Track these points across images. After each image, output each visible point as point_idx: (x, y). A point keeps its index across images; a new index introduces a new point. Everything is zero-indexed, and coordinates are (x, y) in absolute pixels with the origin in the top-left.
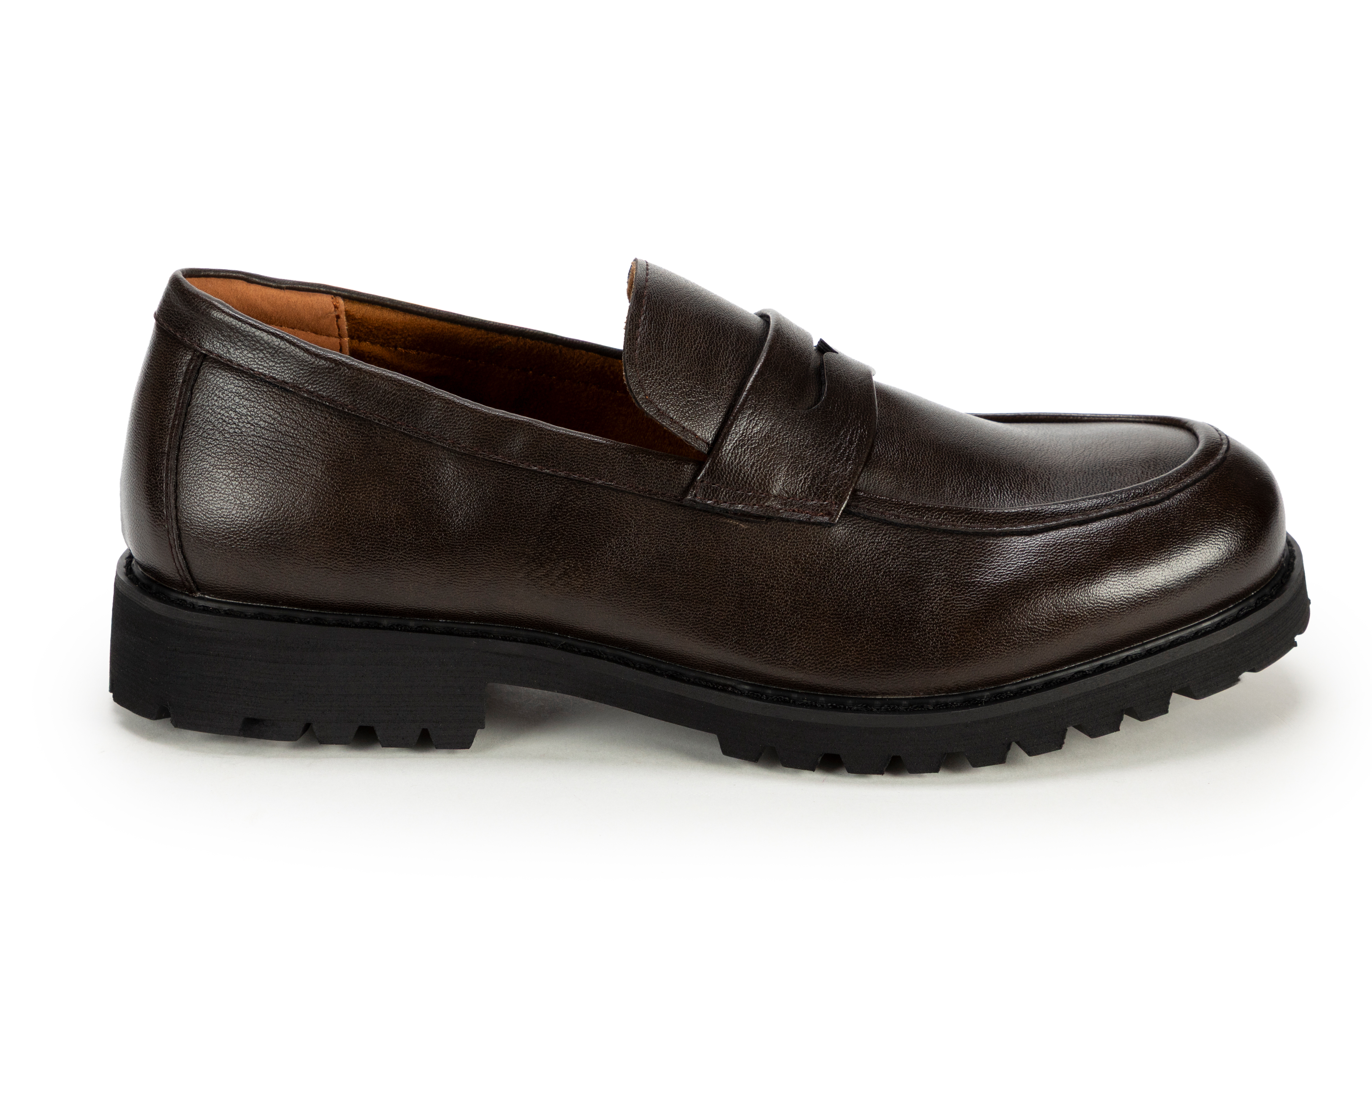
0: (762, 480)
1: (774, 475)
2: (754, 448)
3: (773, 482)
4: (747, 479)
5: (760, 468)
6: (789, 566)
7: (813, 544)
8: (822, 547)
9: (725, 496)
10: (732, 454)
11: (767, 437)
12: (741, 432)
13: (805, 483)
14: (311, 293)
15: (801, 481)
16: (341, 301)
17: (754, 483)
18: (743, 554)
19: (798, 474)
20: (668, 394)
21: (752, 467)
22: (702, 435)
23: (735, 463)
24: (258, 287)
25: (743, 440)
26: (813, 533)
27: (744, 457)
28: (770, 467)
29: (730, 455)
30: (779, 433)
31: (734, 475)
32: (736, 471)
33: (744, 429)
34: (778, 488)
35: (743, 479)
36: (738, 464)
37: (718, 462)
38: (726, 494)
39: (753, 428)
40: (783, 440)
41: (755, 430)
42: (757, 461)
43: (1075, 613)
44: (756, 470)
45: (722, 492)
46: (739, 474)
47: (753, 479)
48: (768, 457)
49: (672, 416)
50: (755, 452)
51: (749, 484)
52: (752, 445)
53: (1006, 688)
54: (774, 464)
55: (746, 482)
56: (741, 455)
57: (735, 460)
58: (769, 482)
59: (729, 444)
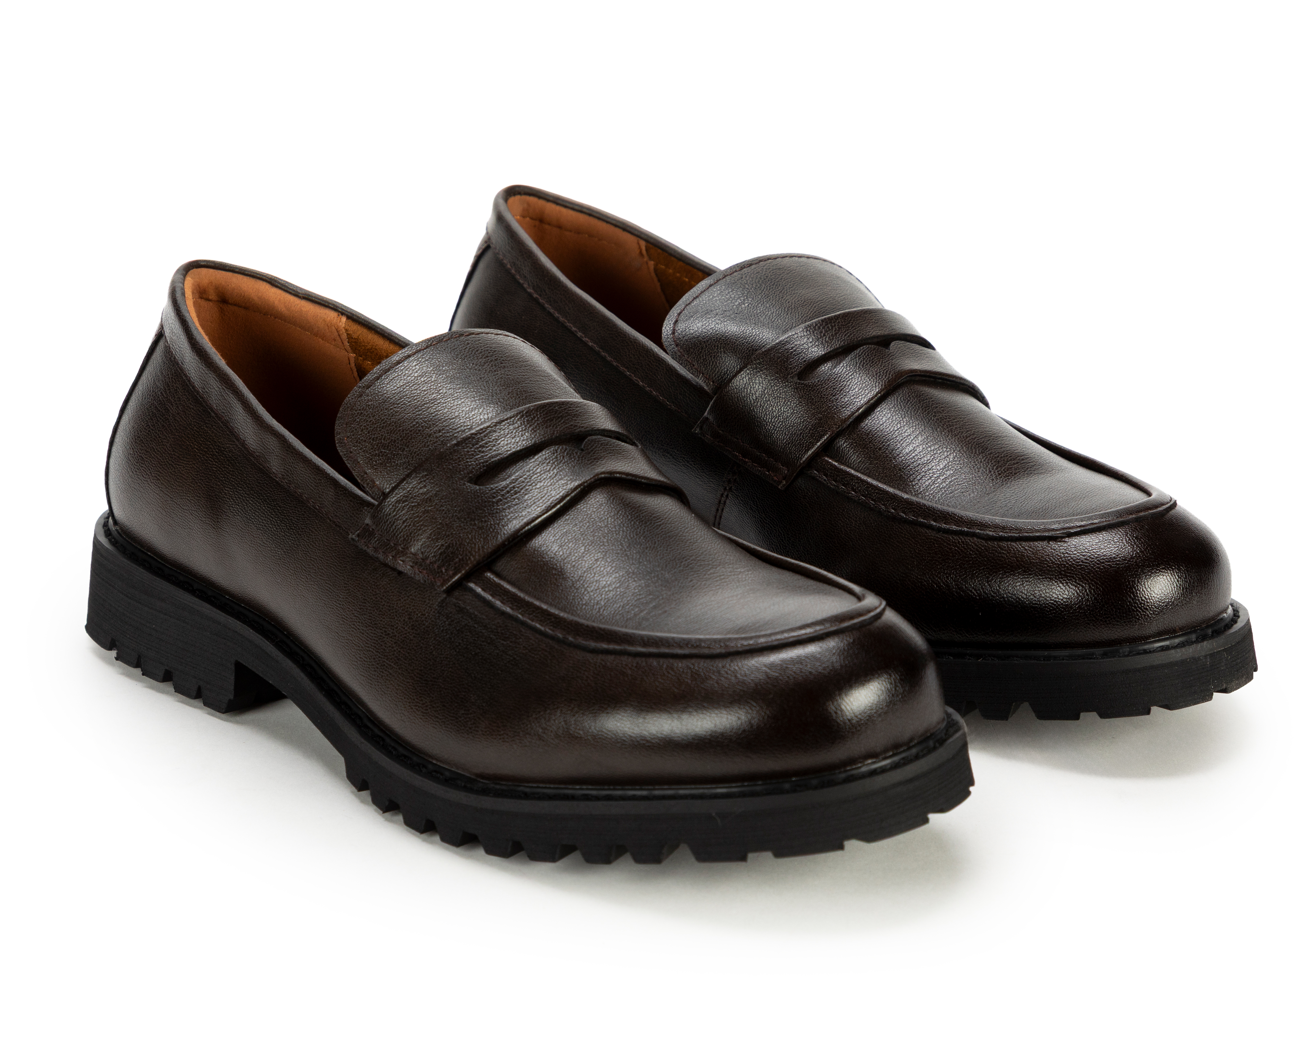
0: (407, 536)
1: (418, 535)
2: (413, 506)
3: (414, 540)
4: (397, 532)
5: (410, 525)
6: (404, 620)
7: (426, 605)
8: (431, 610)
9: (376, 542)
10: (393, 506)
11: (430, 500)
12: (408, 489)
13: (439, 549)
14: (323, 307)
15: (437, 546)
16: (344, 319)
17: (400, 537)
18: (376, 598)
19: (437, 539)
20: (365, 441)
21: (404, 522)
22: (380, 483)
23: (392, 515)
24: (279, 292)
25: (407, 497)
26: (429, 596)
27: (401, 512)
28: (418, 526)
29: (391, 507)
30: (442, 499)
31: (388, 525)
32: (390, 522)
33: (412, 488)
34: (416, 548)
35: (393, 531)
36: (394, 516)
37: (380, 510)
38: (377, 540)
39: (421, 488)
40: (441, 506)
41: (421, 491)
42: (411, 518)
43: (579, 734)
44: (406, 526)
45: (375, 538)
46: (392, 526)
47: (400, 533)
48: (421, 517)
49: (359, 460)
50: (412, 510)
51: (397, 537)
52: (413, 503)
53: (521, 788)
54: (422, 525)
55: (395, 534)
56: (399, 509)
57: (394, 512)
58: (411, 539)
59: (394, 497)
